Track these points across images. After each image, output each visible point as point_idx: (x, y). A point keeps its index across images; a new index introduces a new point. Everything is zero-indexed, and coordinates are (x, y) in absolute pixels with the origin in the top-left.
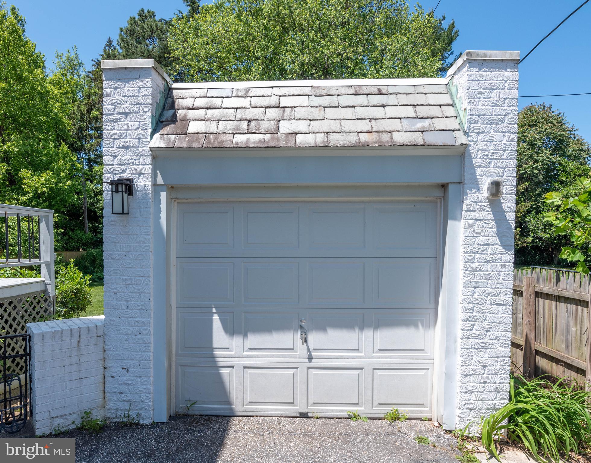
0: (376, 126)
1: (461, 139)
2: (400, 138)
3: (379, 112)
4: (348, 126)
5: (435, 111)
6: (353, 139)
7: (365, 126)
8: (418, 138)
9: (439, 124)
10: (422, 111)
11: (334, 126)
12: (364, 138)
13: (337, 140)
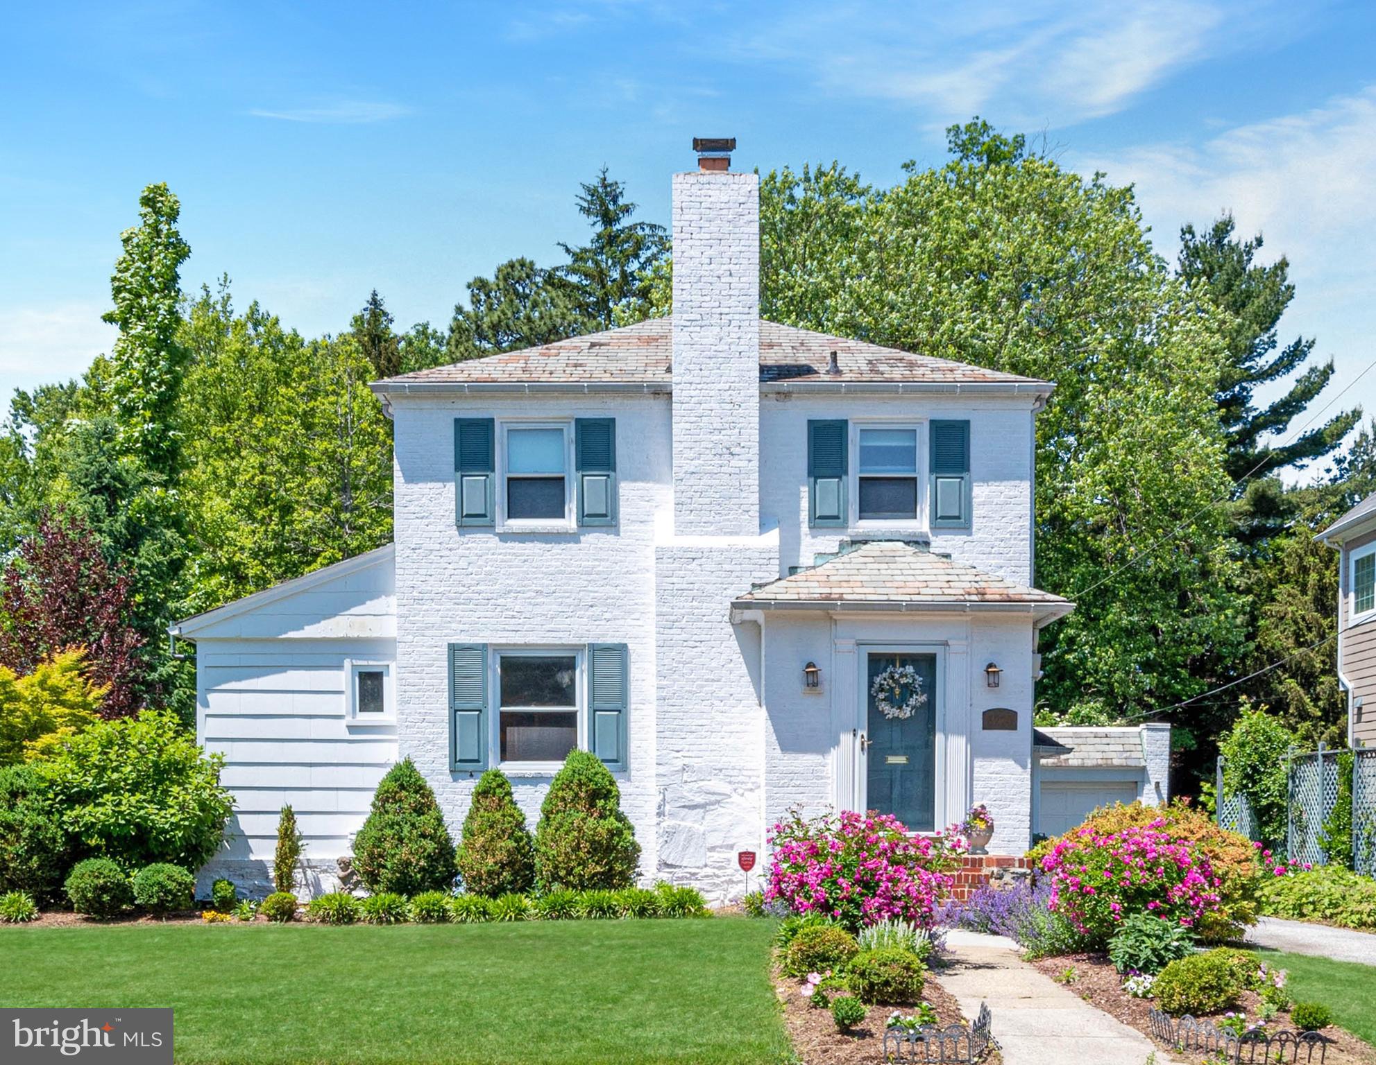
0: (1105, 755)
1: (1143, 764)
2: (1116, 762)
3: (1106, 748)
4: (1093, 755)
5: (1132, 748)
6: (1095, 762)
7: (1099, 755)
8: (1124, 762)
9: (1134, 755)
10: (1127, 748)
11: (1086, 755)
12: (1100, 762)
13: (1089, 763)
